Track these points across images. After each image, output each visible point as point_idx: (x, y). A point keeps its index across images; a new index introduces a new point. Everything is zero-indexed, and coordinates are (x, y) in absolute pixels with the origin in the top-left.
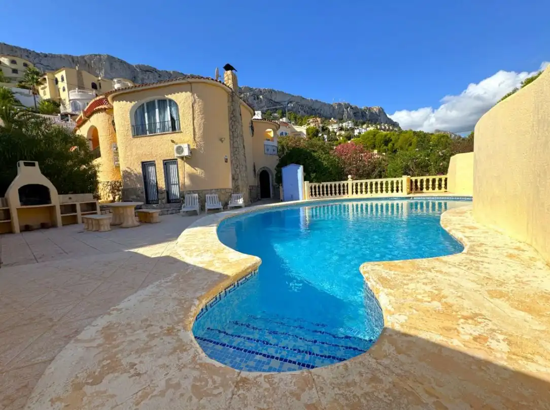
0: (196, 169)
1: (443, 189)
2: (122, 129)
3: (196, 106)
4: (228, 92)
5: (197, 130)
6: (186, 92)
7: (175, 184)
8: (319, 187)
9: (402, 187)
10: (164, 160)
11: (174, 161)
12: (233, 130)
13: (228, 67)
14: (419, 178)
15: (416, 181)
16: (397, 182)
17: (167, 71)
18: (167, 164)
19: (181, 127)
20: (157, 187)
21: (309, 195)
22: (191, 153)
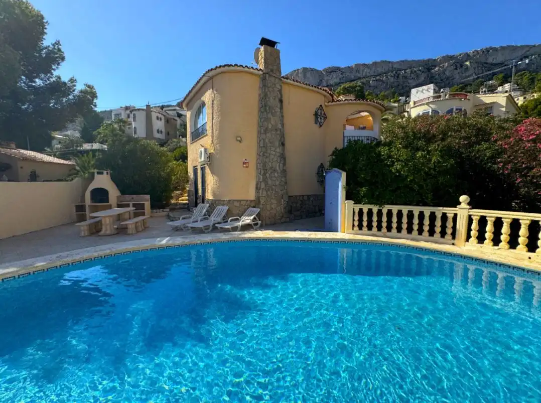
0: (214, 175)
3: (215, 102)
4: (259, 76)
5: (214, 131)
10: (200, 166)
13: (263, 42)
18: (202, 169)
19: (207, 130)
21: (353, 226)
22: (209, 158)
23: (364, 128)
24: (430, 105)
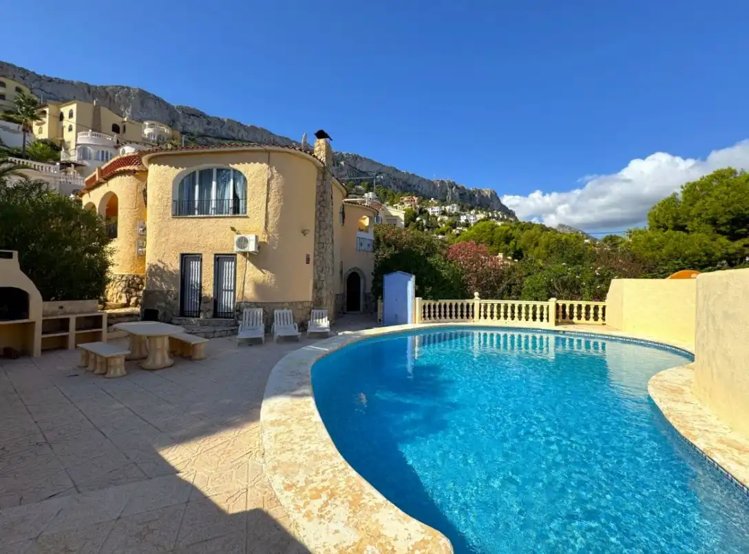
0: (264, 271)
1: (600, 321)
2: (157, 203)
4: (318, 168)
5: (270, 216)
6: (261, 163)
7: (228, 290)
8: (435, 306)
9: (548, 315)
10: (215, 255)
11: (232, 257)
12: (321, 219)
13: (321, 135)
14: (568, 303)
15: (564, 306)
16: (542, 307)
17: (220, 117)
18: (219, 259)
19: (248, 210)
20: (200, 294)
21: (421, 318)
22: (259, 248)
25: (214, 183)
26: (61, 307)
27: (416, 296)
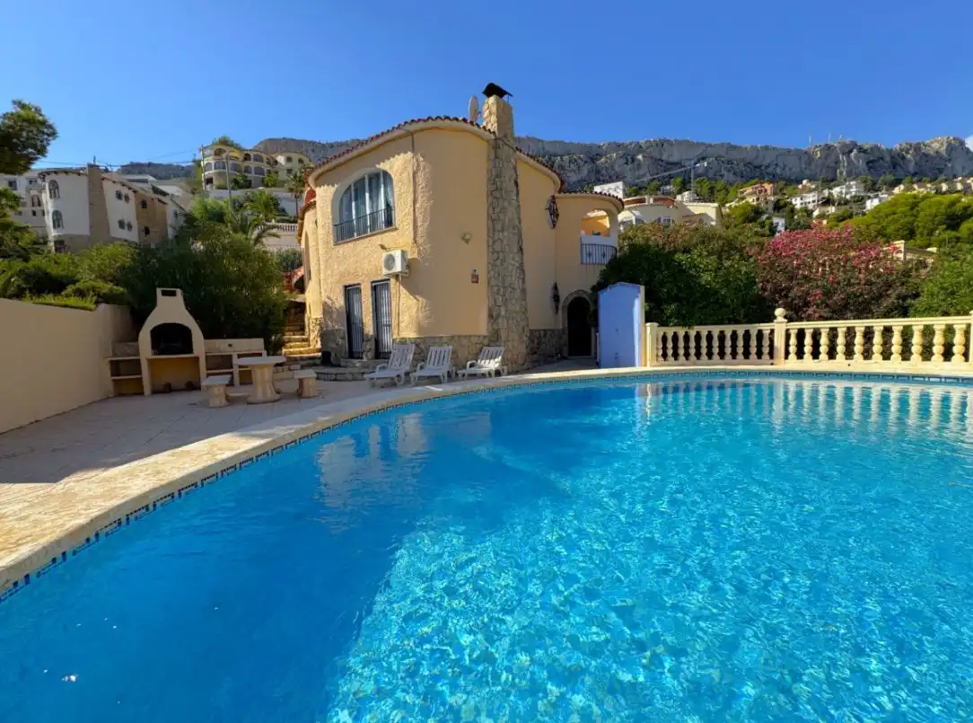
0: (418, 296)
3: (420, 175)
4: (488, 141)
5: (419, 224)
6: (406, 152)
7: (387, 326)
8: (687, 337)
10: (372, 282)
11: (385, 284)
12: (495, 217)
13: (492, 90)
16: (949, 331)
18: (378, 288)
19: (397, 220)
20: (362, 332)
21: (657, 356)
22: (408, 266)
23: (599, 234)
24: (634, 212)
25: (367, 195)
26: (230, 345)
27: (647, 321)
